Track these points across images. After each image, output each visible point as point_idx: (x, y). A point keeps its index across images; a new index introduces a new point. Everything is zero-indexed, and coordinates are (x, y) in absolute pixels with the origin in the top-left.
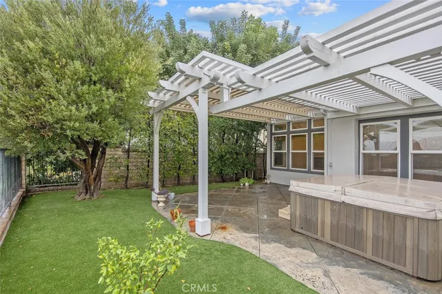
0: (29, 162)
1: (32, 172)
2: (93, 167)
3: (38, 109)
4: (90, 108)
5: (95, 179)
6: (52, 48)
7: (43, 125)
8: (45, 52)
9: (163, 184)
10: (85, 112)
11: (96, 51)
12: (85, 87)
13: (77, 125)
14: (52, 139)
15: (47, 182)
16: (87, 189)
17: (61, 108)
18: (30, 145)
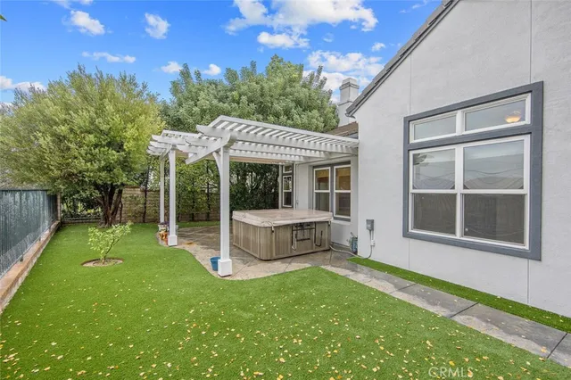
0: (63, 200)
1: (65, 207)
2: (110, 204)
3: (68, 164)
4: (100, 163)
5: (112, 214)
6: (76, 128)
7: (70, 175)
8: (71, 130)
9: (178, 220)
10: (96, 166)
11: (104, 127)
12: (97, 150)
13: (92, 174)
14: (77, 183)
15: (78, 216)
16: (106, 219)
17: (81, 164)
18: (63, 187)
